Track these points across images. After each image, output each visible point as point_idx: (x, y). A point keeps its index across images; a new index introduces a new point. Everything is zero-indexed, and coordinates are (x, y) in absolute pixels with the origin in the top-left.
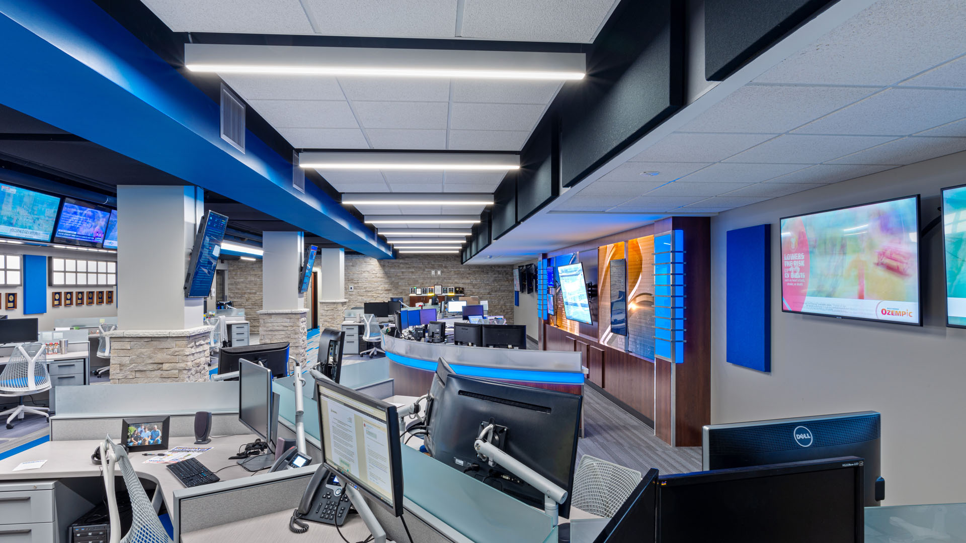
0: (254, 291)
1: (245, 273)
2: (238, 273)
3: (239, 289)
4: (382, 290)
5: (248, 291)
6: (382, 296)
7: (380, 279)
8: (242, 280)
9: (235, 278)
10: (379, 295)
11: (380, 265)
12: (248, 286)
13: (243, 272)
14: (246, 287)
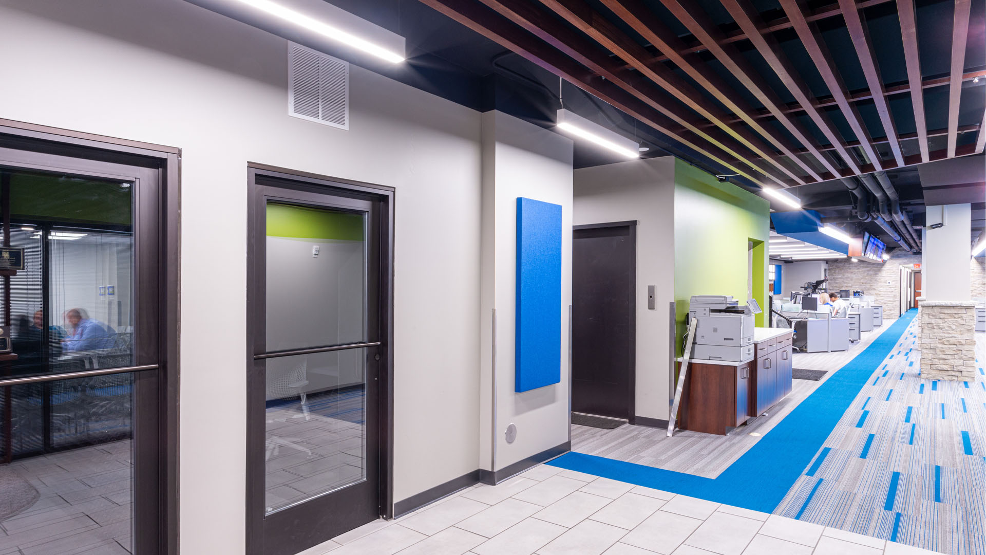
0: (850, 285)
1: (843, 271)
2: (837, 271)
3: (837, 283)
4: (979, 284)
5: (845, 285)
6: (979, 289)
7: (977, 274)
8: (840, 276)
9: (834, 275)
10: (976, 288)
11: (978, 262)
12: (845, 281)
13: (841, 270)
14: (843, 282)
